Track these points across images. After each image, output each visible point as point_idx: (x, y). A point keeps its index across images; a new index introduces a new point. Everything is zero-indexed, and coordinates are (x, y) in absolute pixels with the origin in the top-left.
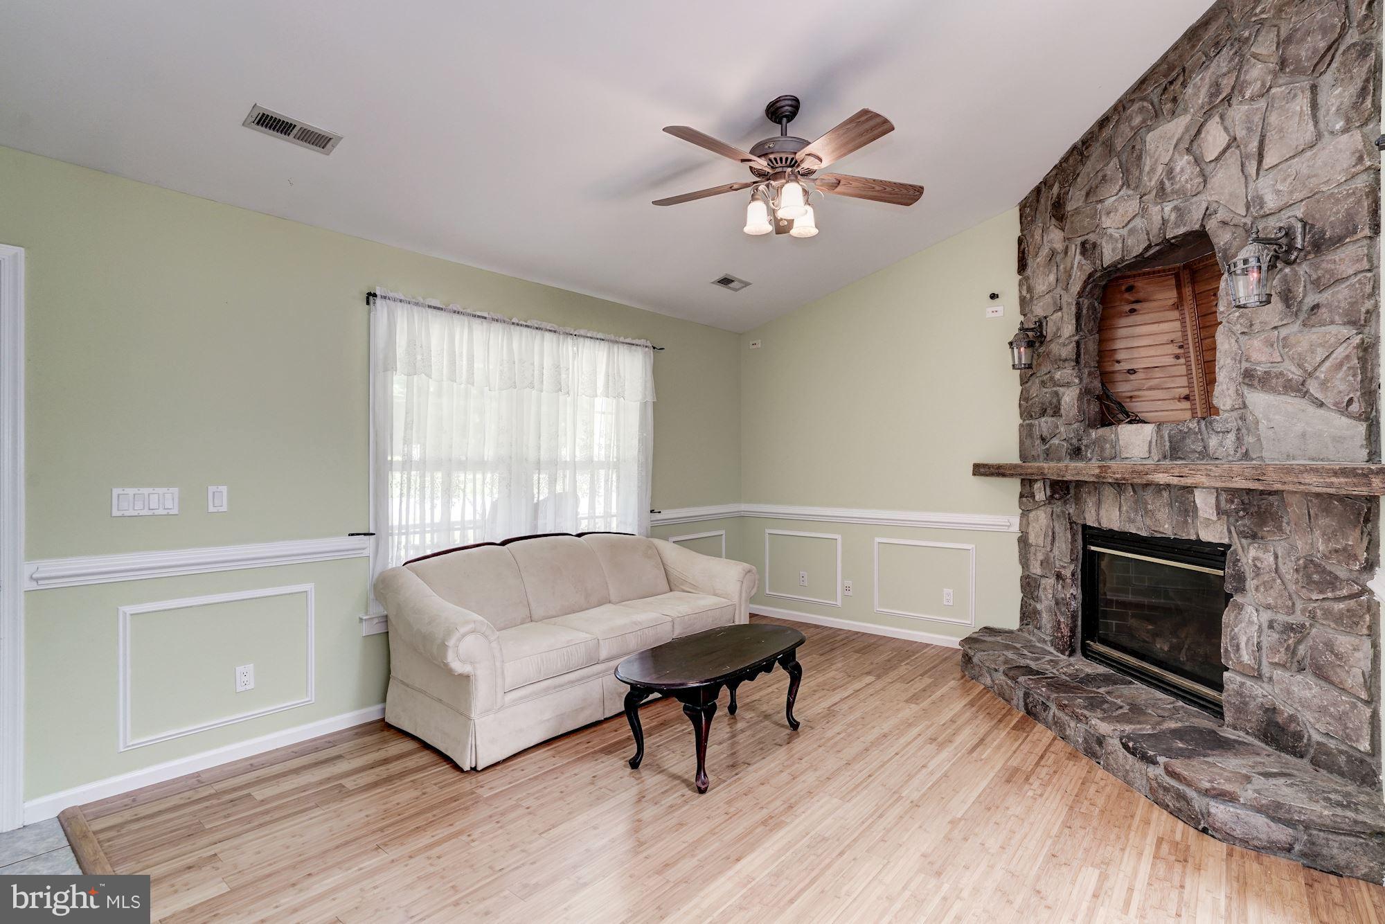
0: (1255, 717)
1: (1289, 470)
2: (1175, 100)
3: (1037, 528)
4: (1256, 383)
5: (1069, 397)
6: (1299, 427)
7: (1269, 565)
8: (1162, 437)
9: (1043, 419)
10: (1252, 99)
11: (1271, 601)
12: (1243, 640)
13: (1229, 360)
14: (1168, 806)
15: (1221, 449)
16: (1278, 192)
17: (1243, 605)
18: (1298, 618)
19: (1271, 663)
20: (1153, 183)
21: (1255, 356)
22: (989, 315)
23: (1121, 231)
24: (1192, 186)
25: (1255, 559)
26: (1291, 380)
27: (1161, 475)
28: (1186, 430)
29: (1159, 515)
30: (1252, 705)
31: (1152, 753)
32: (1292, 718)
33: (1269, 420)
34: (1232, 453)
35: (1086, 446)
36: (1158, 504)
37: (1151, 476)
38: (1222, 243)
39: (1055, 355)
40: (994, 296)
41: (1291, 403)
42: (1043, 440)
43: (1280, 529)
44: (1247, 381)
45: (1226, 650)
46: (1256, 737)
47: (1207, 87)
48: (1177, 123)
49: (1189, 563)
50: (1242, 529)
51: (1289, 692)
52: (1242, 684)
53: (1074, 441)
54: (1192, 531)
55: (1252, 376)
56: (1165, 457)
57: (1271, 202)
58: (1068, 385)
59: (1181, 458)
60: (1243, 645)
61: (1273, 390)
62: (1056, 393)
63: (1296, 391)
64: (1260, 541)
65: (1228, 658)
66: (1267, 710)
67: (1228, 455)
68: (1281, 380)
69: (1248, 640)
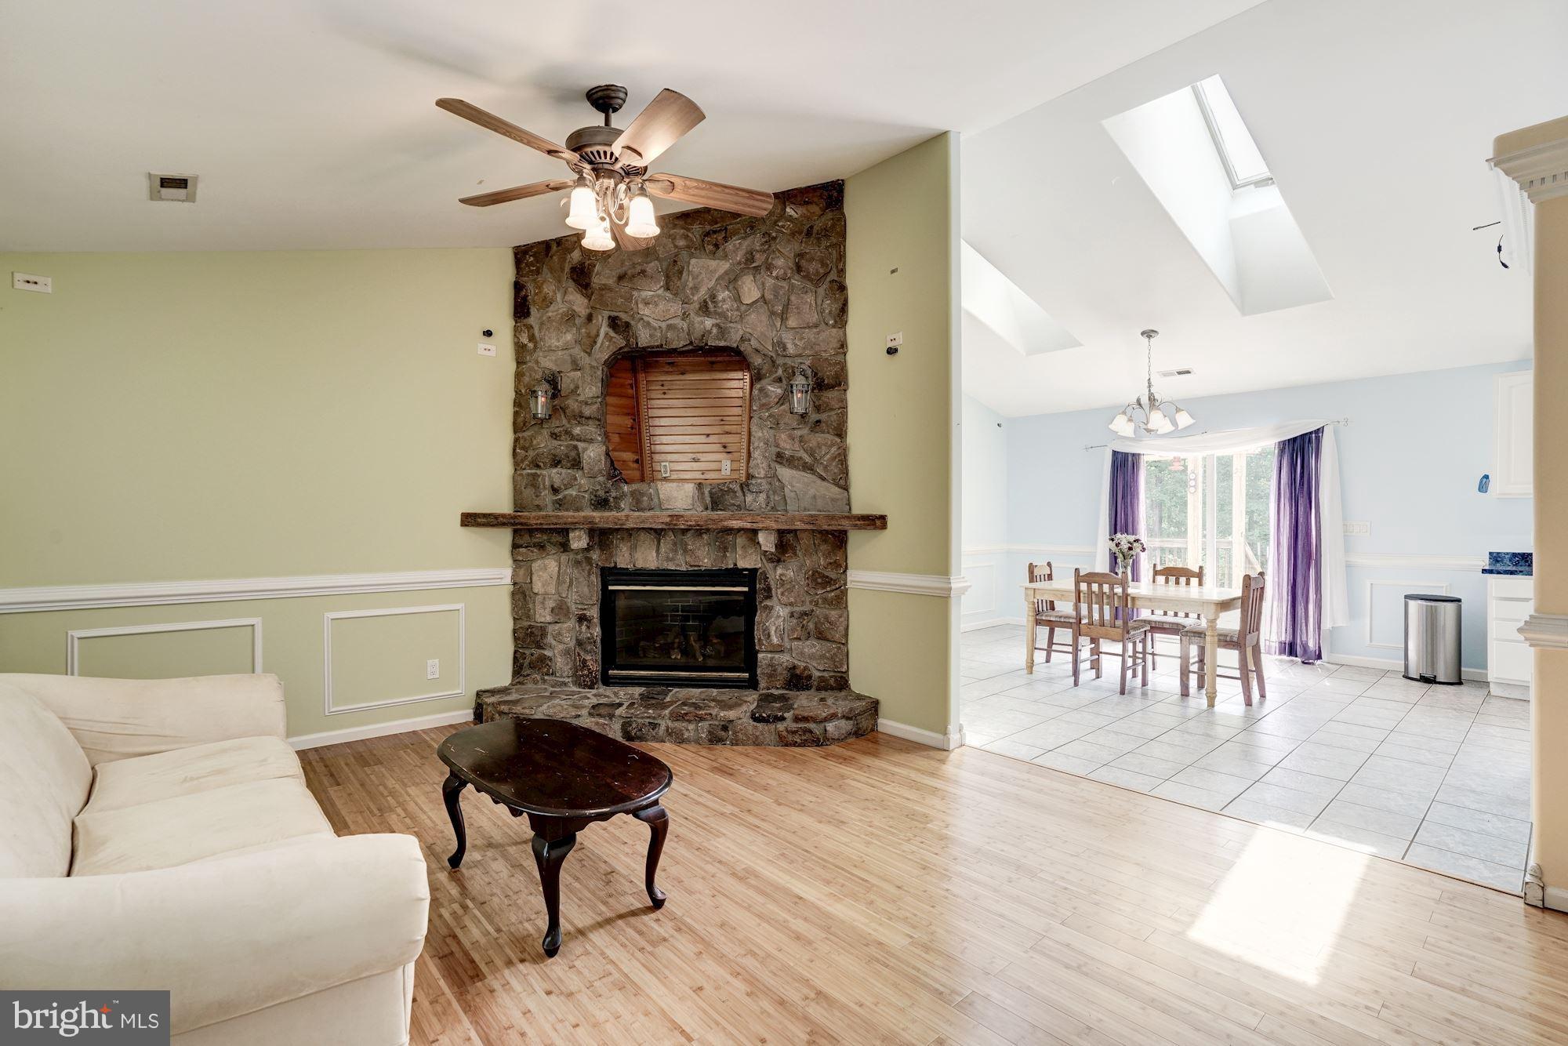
0: (783, 675)
1: (833, 518)
2: (717, 246)
3: (545, 576)
4: (784, 462)
5: (593, 454)
6: (812, 492)
7: (791, 578)
8: (703, 494)
9: (555, 470)
10: (777, 278)
11: (792, 600)
12: (773, 630)
13: (762, 444)
14: (796, 742)
15: (755, 503)
16: (796, 345)
17: (772, 606)
18: (807, 608)
19: (790, 639)
20: (696, 298)
21: (782, 444)
22: (481, 352)
23: (660, 323)
24: (732, 315)
25: (781, 575)
26: (807, 463)
27: (734, 522)
28: (726, 489)
29: (699, 553)
30: (779, 669)
31: (781, 714)
32: (806, 668)
33: (793, 486)
34: (764, 506)
35: (614, 498)
36: (698, 545)
37: (726, 523)
38: (756, 364)
39: (573, 411)
40: (488, 333)
41: (808, 477)
42: (555, 490)
43: (795, 554)
44: (779, 460)
45: (760, 640)
46: (784, 688)
47: (744, 252)
48: (718, 264)
49: (728, 586)
50: (770, 557)
51: (802, 653)
52: (772, 658)
53: (601, 493)
54: (730, 562)
55: (782, 457)
56: (707, 509)
57: (791, 349)
58: (591, 441)
59: (721, 510)
60: (773, 633)
61: (796, 468)
62: (576, 447)
63: (809, 469)
64: (783, 563)
65: (761, 644)
66: (790, 669)
67: (761, 508)
68: (801, 462)
69: (777, 628)
